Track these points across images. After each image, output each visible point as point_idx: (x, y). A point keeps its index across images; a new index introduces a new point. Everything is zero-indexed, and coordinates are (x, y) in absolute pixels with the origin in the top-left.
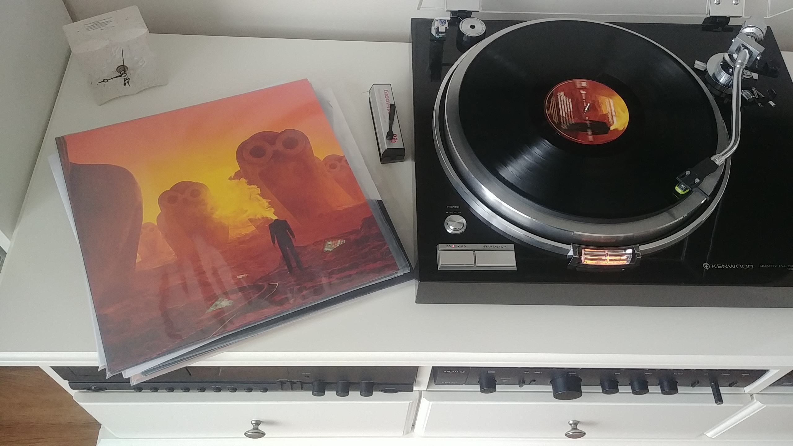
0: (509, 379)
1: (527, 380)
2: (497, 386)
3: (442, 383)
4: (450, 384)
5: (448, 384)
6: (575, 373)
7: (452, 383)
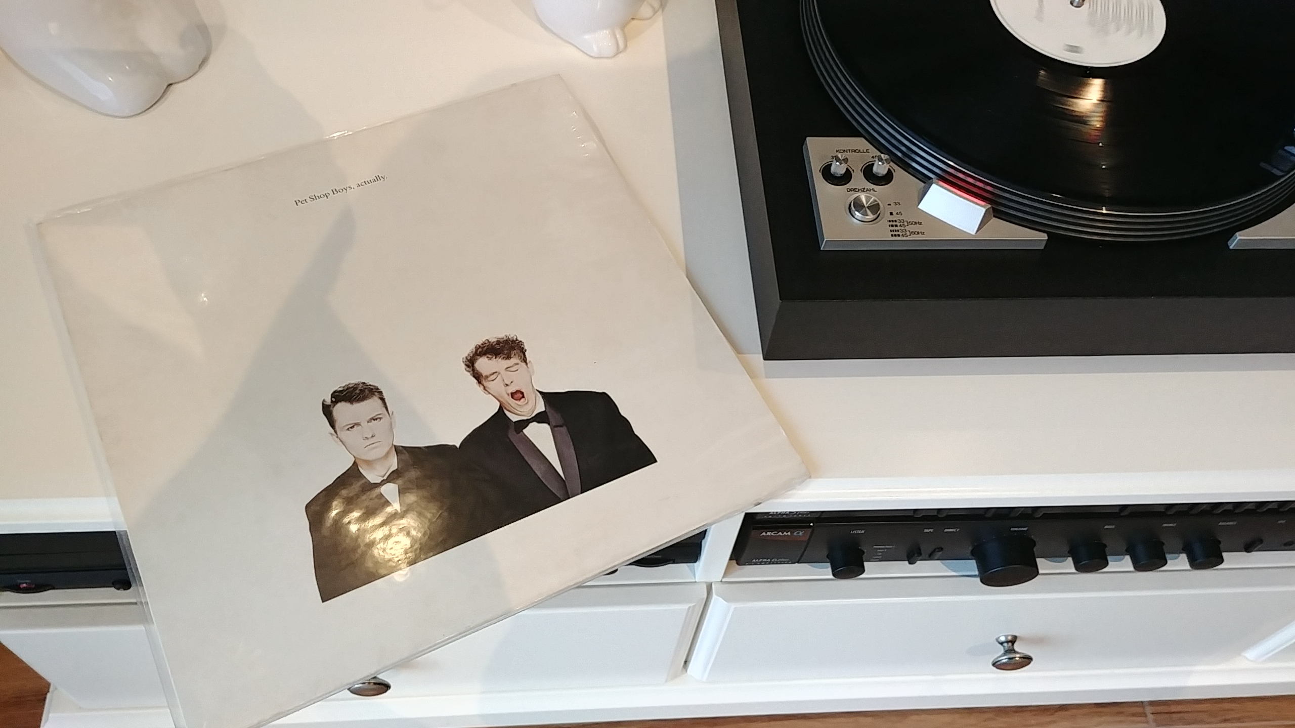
0: (891, 547)
1: (926, 548)
2: (866, 564)
3: (754, 561)
4: (770, 563)
5: (765, 563)
6: (1025, 529)
7: (773, 560)
